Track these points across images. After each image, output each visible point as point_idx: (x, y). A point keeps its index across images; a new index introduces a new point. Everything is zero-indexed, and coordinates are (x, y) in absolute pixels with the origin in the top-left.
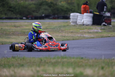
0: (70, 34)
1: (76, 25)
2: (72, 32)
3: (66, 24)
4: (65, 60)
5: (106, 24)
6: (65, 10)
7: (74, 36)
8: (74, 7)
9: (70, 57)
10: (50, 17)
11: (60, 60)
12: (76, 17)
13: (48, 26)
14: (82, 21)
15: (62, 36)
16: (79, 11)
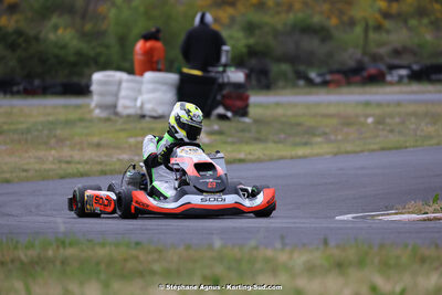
0: (88, 151)
1: (113, 117)
2: (98, 145)
3: (73, 115)
4: (70, 252)
5: (229, 114)
6: (72, 59)
7: (104, 159)
8: (108, 47)
9: (89, 241)
10: (15, 89)
11: (50, 253)
12: (114, 88)
13: (5, 123)
14: (139, 103)
15: (60, 162)
16: (127, 65)
